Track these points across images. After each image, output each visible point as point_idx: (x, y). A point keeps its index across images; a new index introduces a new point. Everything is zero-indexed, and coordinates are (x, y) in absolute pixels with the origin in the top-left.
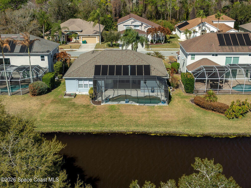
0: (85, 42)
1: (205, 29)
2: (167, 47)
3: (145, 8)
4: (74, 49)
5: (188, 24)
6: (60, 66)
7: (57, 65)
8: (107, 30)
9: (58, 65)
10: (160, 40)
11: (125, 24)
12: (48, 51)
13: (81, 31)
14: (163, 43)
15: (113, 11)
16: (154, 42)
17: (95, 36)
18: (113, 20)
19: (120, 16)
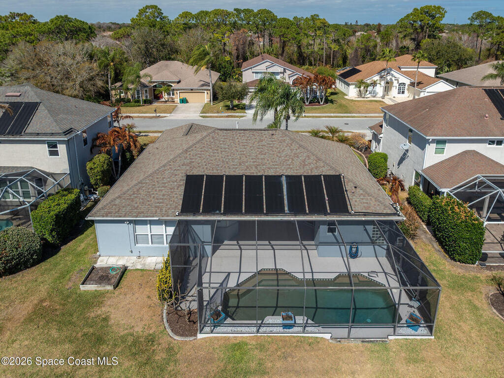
0: (184, 101)
1: (391, 79)
2: (332, 110)
3: (283, 48)
4: (161, 115)
5: (359, 71)
6: (103, 166)
7: (94, 163)
8: (225, 81)
9: (96, 166)
10: (315, 97)
11: (254, 70)
12: (69, 132)
13: (179, 82)
14: (322, 103)
15: (234, 52)
16: (306, 101)
17: (203, 90)
18: (234, 64)
19: (245, 59)
